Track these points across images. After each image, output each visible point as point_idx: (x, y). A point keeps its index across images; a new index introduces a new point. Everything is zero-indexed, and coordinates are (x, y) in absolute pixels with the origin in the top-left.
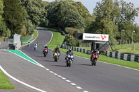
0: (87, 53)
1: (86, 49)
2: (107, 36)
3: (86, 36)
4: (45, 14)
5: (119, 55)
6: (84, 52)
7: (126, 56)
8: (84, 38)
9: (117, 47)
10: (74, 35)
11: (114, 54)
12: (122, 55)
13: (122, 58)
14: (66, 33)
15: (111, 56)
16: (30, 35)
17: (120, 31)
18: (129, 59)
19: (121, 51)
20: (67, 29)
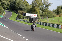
0: (28, 22)
1: (27, 20)
2: (37, 15)
3: (27, 15)
4: (9, 4)
5: (42, 23)
6: (26, 22)
7: (45, 24)
8: (26, 16)
9: (41, 19)
10: (22, 14)
11: (39, 23)
12: (43, 23)
13: (43, 25)
14: (18, 13)
15: (38, 24)
16: (2, 13)
17: (42, 12)
18: (46, 25)
19: (42, 22)
20: (19, 11)
